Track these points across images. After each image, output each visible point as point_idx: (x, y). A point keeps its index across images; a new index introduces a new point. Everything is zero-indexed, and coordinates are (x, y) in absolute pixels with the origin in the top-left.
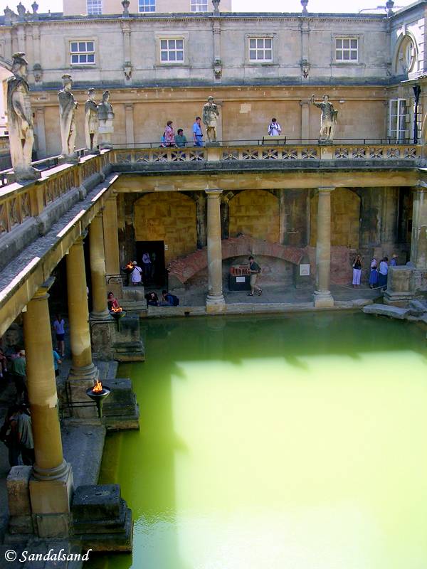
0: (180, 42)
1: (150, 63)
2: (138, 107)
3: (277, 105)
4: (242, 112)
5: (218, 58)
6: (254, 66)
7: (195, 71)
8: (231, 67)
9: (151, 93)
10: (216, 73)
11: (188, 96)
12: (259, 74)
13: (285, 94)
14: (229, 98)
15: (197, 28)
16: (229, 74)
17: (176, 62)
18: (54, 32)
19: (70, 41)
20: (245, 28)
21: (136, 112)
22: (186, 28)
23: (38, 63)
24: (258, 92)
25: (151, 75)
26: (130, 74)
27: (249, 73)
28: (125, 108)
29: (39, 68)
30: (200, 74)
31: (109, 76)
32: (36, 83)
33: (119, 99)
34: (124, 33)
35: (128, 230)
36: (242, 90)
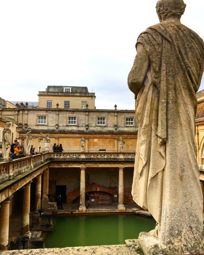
0: (75, 118)
2: (60, 139)
3: (107, 139)
4: (95, 141)
5: (87, 124)
6: (99, 126)
8: (91, 126)
9: (64, 134)
10: (86, 128)
11: (77, 136)
12: (100, 129)
13: (109, 136)
14: (91, 137)
15: (81, 114)
16: (91, 129)
17: (73, 124)
18: (33, 113)
19: (38, 116)
20: (96, 114)
21: (59, 140)
22: (77, 114)
23: (26, 123)
24: (100, 135)
25: (65, 128)
26: (57, 128)
27: (97, 128)
28: (55, 139)
29: (26, 124)
30: (81, 128)
31: (51, 128)
32: (25, 129)
33: (53, 136)
34: (56, 114)
35: (54, 181)
36: (95, 134)
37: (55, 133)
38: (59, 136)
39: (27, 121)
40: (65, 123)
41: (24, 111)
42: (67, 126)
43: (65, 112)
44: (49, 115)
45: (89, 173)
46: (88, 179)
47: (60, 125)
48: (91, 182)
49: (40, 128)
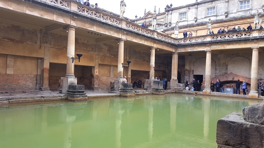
0: (214, 8)
1: (203, 17)
2: (198, 31)
5: (226, 11)
6: (242, 11)
7: (218, 17)
8: (232, 13)
9: (202, 26)
11: (215, 26)
12: (243, 14)
14: (230, 24)
15: (220, 2)
16: (231, 16)
17: (212, 15)
18: (175, 12)
19: (180, 14)
22: (216, 3)
24: (242, 21)
25: (203, 20)
26: (196, 21)
27: (239, 14)
28: (194, 32)
29: (170, 23)
30: (220, 18)
31: (190, 23)
33: (192, 29)
34: (195, 8)
35: (191, 71)
36: (235, 21)
37: (193, 27)
38: (197, 28)
39: (171, 20)
40: (204, 15)
42: (205, 17)
43: (204, 4)
44: (189, 10)
45: (227, 63)
46: (227, 68)
47: (199, 18)
48: (229, 72)
49: (181, 24)
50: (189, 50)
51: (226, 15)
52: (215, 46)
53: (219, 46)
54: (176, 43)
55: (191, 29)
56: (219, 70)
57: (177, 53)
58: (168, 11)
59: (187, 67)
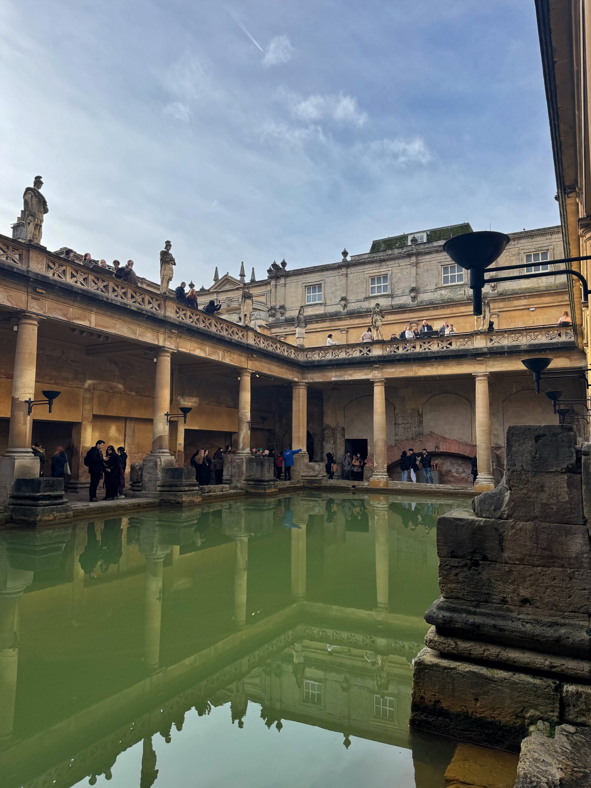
0: (385, 277)
1: (361, 296)
2: (350, 330)
5: (414, 285)
6: (447, 288)
7: (397, 299)
8: (425, 292)
9: (360, 319)
10: (412, 297)
12: (449, 294)
15: (397, 265)
16: (424, 297)
17: (382, 293)
18: (295, 281)
19: (305, 286)
20: (438, 258)
21: (349, 334)
22: (389, 266)
23: (282, 303)
24: (449, 309)
25: (362, 305)
26: (345, 306)
27: (441, 294)
28: (341, 332)
29: (282, 307)
30: (400, 300)
31: (331, 309)
32: (281, 318)
33: (336, 325)
34: (342, 275)
35: (339, 429)
36: (434, 309)
37: (340, 319)
38: (348, 324)
39: (285, 301)
40: (363, 292)
41: (278, 281)
42: (367, 298)
43: (362, 267)
44: (328, 280)
45: (420, 409)
46: (421, 422)
47: (351, 298)
48: (426, 431)
49: (309, 312)
50: (334, 376)
51: (413, 294)
52: (393, 370)
53: (402, 369)
54: (301, 358)
55: (334, 325)
56: (404, 426)
57: (304, 385)
58: (277, 278)
59: (329, 421)
